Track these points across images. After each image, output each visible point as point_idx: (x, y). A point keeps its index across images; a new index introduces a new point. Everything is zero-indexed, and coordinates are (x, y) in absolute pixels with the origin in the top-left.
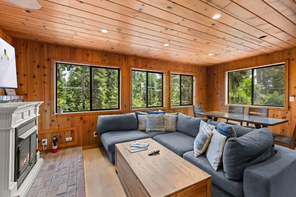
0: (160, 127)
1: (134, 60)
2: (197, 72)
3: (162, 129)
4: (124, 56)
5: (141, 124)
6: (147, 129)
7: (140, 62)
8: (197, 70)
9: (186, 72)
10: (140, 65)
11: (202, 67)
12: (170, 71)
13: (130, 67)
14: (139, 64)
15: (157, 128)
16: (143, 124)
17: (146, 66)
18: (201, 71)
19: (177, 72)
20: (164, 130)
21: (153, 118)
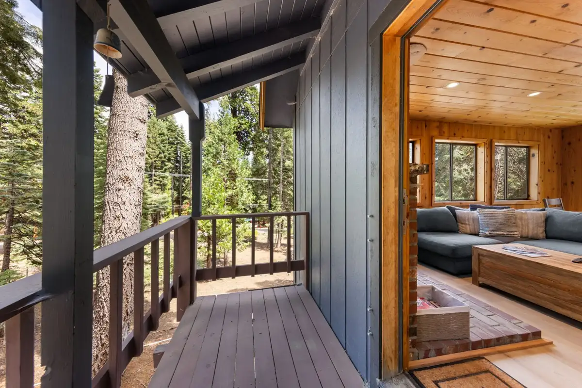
0: (511, 229)
1: (438, 127)
2: (542, 140)
3: (516, 233)
4: (424, 123)
5: (466, 224)
6: (481, 231)
7: (445, 129)
8: (542, 136)
9: (520, 141)
10: (446, 134)
11: (551, 131)
12: (493, 140)
13: (433, 138)
14: (444, 132)
15: (505, 231)
16: (469, 225)
17: (455, 134)
18: (549, 137)
19: (504, 141)
20: (520, 236)
21: (493, 215)
